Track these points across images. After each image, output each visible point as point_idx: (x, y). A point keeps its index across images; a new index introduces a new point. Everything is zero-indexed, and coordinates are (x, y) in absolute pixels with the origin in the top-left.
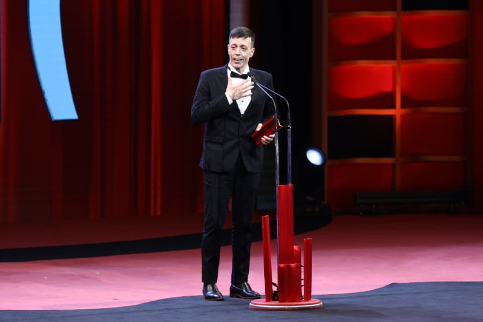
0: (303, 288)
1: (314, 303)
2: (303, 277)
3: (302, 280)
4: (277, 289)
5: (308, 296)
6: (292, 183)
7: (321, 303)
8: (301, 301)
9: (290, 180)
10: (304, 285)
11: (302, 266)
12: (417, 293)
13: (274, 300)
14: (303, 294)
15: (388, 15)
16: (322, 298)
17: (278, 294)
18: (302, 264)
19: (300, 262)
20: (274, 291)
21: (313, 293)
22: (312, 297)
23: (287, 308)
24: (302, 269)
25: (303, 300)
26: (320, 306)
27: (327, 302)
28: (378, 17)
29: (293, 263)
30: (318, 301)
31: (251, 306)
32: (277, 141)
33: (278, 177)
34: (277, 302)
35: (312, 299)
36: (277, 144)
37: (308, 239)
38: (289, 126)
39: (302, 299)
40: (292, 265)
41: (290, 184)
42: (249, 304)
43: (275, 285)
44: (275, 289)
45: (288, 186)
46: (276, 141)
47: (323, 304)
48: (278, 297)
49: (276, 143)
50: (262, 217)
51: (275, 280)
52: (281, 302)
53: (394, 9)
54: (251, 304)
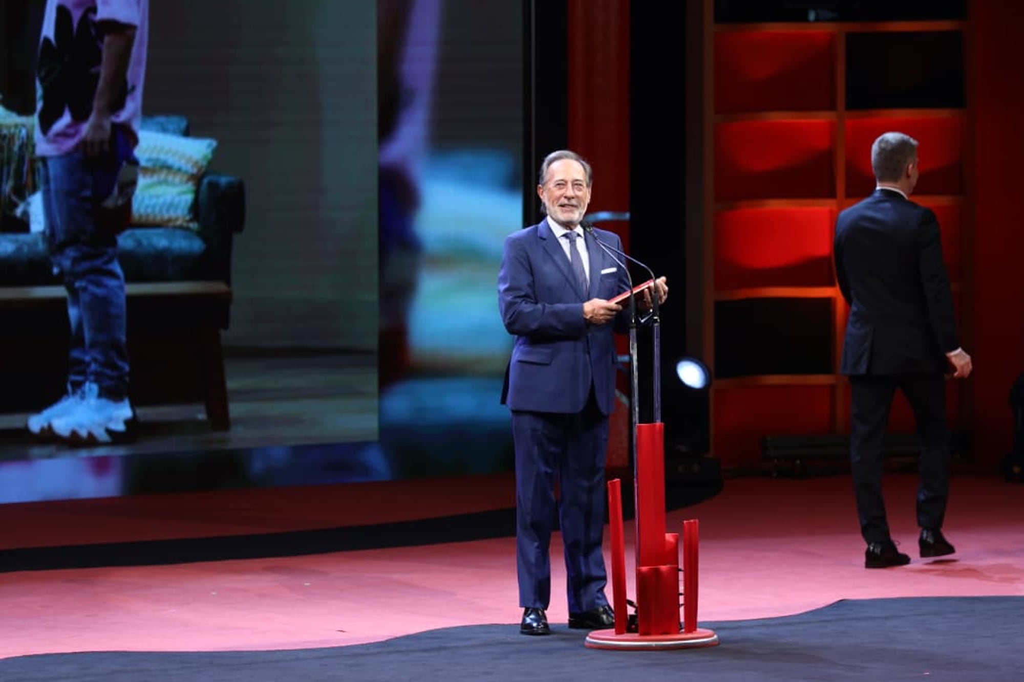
0: (682, 610)
1: (703, 636)
2: (681, 589)
3: (681, 594)
4: (636, 612)
5: (692, 624)
6: (661, 421)
7: (715, 637)
8: (678, 632)
9: (658, 414)
10: (685, 604)
11: (680, 570)
12: (886, 618)
13: (630, 631)
14: (682, 620)
15: (821, 118)
16: (716, 626)
17: (638, 621)
18: (681, 566)
19: (676, 562)
20: (631, 616)
21: (700, 618)
22: (698, 624)
23: (654, 646)
24: (681, 576)
25: (683, 630)
26: (713, 641)
27: (724, 634)
28: (803, 121)
29: (664, 564)
30: (710, 632)
31: (588, 642)
32: (635, 345)
33: (637, 409)
34: (636, 636)
35: (698, 630)
36: (634, 352)
37: (692, 521)
38: (656, 318)
39: (681, 629)
40: (664, 568)
41: (658, 423)
42: (584, 639)
43: (631, 603)
44: (631, 611)
45: (655, 426)
46: (633, 344)
47: (719, 637)
48: (637, 625)
49: (633, 348)
50: (609, 482)
51: (631, 594)
52: (643, 634)
53: (832, 107)
54: (588, 638)
